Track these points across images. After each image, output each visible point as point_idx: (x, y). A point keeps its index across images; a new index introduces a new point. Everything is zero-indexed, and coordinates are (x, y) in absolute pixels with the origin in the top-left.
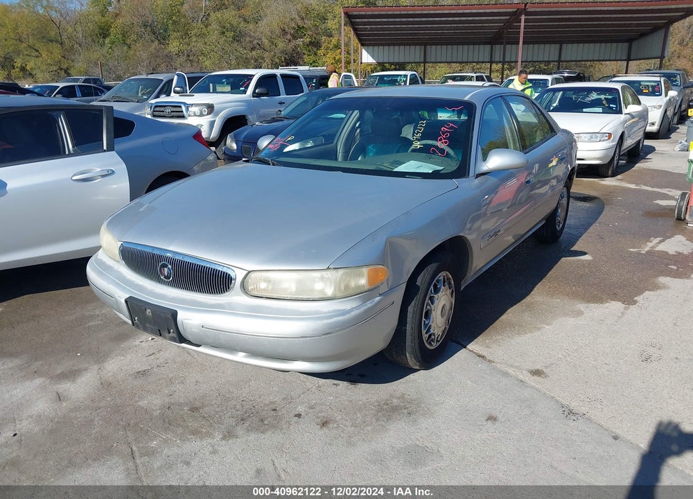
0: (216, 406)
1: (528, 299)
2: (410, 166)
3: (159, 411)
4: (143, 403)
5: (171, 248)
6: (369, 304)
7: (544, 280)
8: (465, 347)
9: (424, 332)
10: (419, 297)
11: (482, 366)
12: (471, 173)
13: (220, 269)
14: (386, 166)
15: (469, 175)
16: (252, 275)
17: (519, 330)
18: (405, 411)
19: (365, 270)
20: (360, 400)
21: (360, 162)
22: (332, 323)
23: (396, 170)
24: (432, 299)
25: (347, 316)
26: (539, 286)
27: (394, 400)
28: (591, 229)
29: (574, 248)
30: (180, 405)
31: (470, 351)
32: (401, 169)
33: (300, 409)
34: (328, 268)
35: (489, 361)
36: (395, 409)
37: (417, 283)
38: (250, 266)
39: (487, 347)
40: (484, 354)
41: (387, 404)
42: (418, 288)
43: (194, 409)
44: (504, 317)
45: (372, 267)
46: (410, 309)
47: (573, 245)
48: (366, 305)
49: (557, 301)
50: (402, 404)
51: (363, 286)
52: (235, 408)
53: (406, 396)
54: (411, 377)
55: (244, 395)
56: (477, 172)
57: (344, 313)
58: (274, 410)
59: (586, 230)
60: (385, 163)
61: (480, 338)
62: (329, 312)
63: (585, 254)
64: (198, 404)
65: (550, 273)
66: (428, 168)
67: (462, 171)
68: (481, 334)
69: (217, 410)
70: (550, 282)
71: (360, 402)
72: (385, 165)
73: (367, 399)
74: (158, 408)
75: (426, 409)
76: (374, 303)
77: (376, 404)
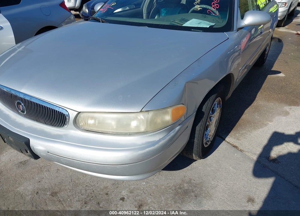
0: (69, 190)
1: (255, 104)
2: (193, 23)
3: (30, 196)
4: (21, 189)
5: (22, 91)
6: (172, 134)
7: (261, 90)
8: (224, 140)
9: (204, 139)
10: (204, 119)
11: (237, 155)
12: (235, 28)
13: (57, 109)
14: (177, 23)
15: (233, 29)
16: (82, 115)
17: (254, 126)
18: (193, 194)
19: (170, 110)
20: (162, 185)
21: (156, 20)
22: (145, 153)
23: (184, 25)
24: (210, 118)
25: (157, 146)
26: (259, 94)
27: (185, 185)
28: (279, 57)
29: (273, 69)
30: (45, 190)
31: (228, 143)
32: (187, 24)
33: (124, 193)
34: (141, 111)
35: (241, 151)
36: (186, 193)
37: (203, 110)
38: (80, 108)
39: (238, 139)
40: (236, 144)
41: (180, 188)
42: (203, 113)
43: (54, 194)
44: (244, 116)
45: (174, 107)
46: (198, 128)
47: (272, 67)
48: (169, 135)
49: (271, 104)
50: (190, 188)
51: (168, 122)
52: (81, 192)
53: (193, 181)
54: (194, 164)
55: (88, 181)
56: (238, 27)
57: (154, 143)
58: (107, 194)
59: (277, 57)
60: (175, 20)
61: (232, 133)
62: (143, 144)
63: (280, 72)
64: (57, 189)
65: (264, 85)
66: (206, 24)
67: (228, 27)
68: (232, 129)
69: (69, 194)
70: (265, 92)
71: (163, 187)
72: (176, 21)
73: (168, 184)
74: (30, 193)
75: (206, 192)
76: (176, 131)
77: (173, 188)
